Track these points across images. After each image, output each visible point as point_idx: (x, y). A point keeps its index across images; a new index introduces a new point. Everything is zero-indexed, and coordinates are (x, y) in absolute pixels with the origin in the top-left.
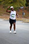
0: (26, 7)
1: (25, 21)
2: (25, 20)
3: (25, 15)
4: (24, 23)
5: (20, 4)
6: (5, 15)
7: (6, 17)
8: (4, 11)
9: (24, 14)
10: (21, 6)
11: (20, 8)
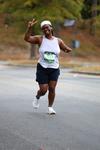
0: (82, 21)
1: (80, 69)
2: (79, 66)
3: (81, 47)
4: (75, 75)
5: (62, 11)
6: (12, 48)
7: (14, 54)
8: (7, 36)
9: (77, 44)
10: (65, 18)
11: (62, 25)
